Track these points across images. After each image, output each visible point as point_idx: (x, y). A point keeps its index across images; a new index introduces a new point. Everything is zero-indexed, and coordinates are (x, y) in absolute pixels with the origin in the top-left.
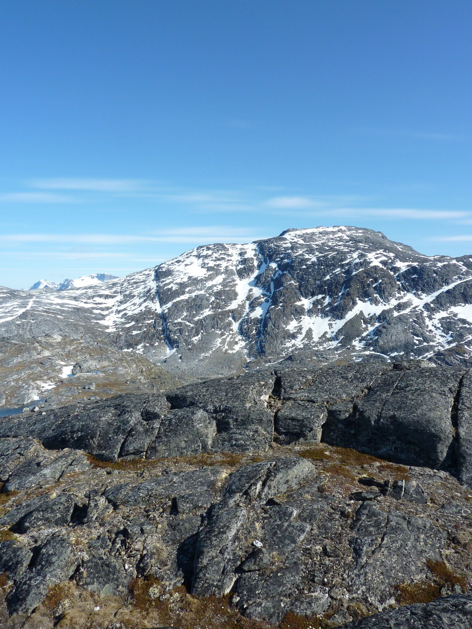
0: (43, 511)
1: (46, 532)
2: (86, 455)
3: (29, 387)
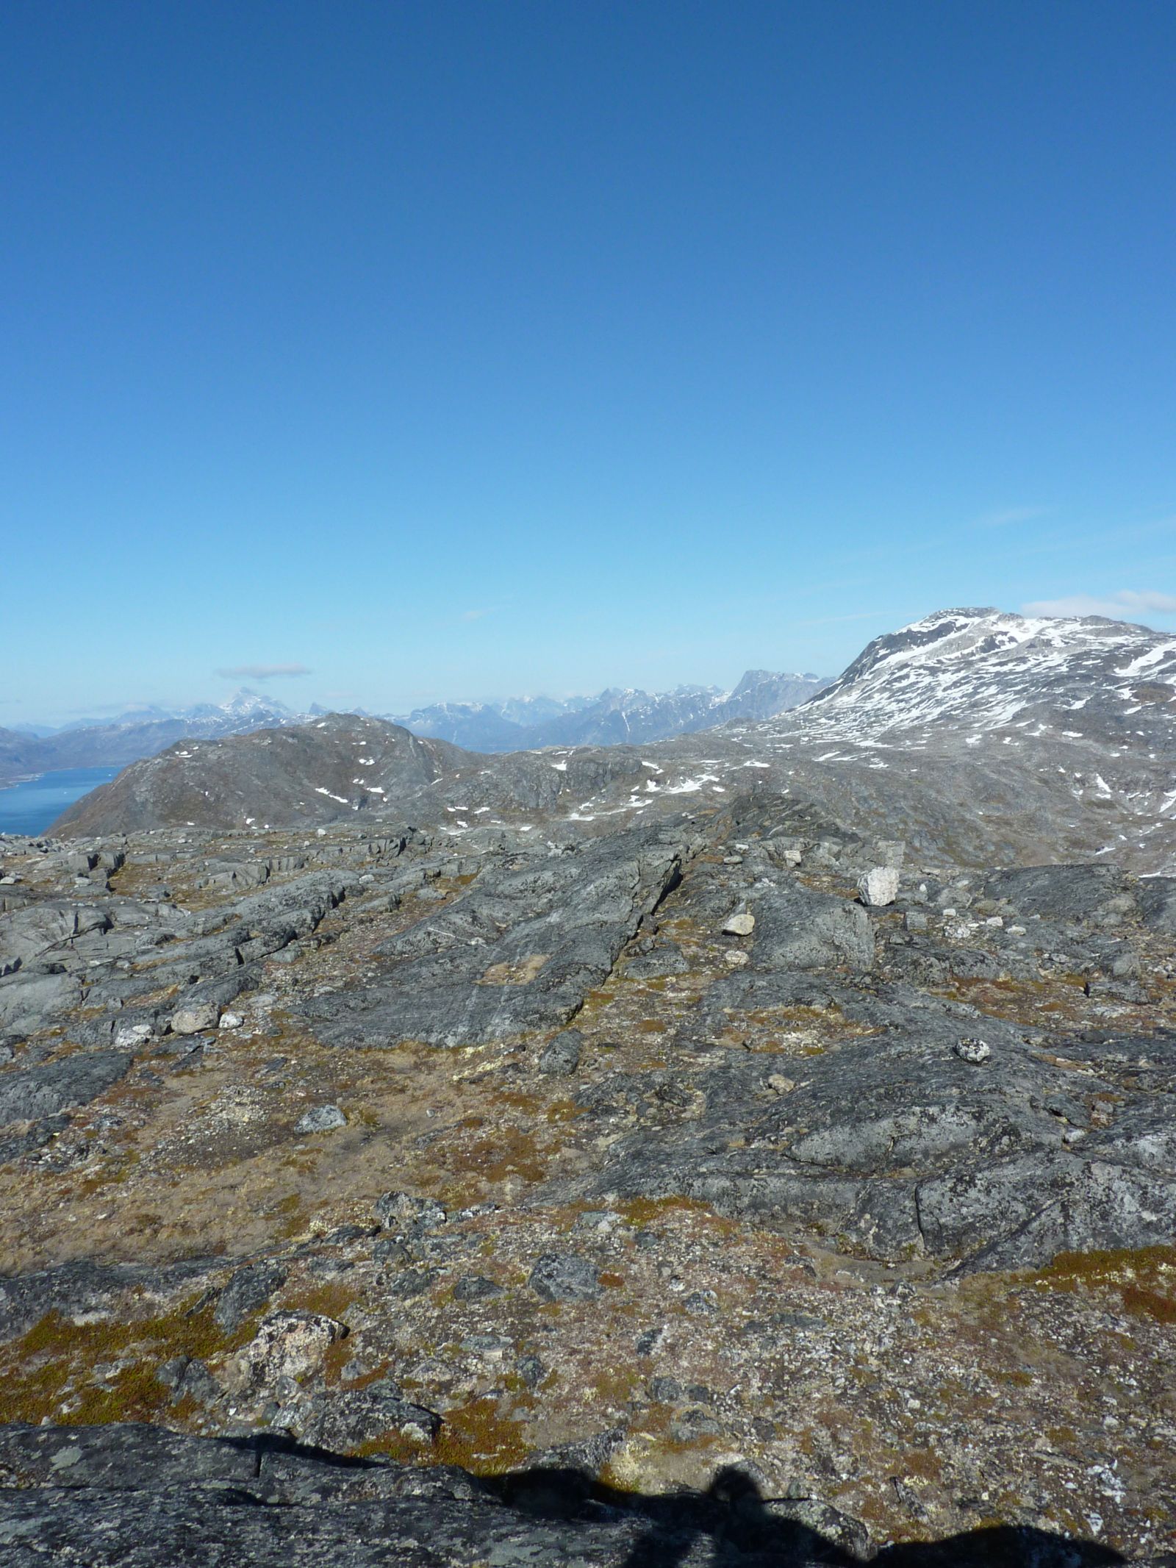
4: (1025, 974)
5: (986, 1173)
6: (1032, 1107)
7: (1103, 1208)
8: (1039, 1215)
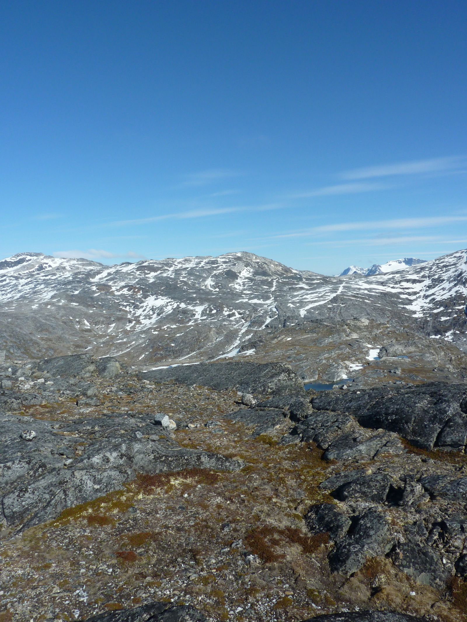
0: (360, 484)
1: (363, 505)
2: (400, 439)
3: (338, 365)
4: (53, 400)
5: (33, 485)
6: (52, 454)
7: (79, 488)
8: (54, 497)
